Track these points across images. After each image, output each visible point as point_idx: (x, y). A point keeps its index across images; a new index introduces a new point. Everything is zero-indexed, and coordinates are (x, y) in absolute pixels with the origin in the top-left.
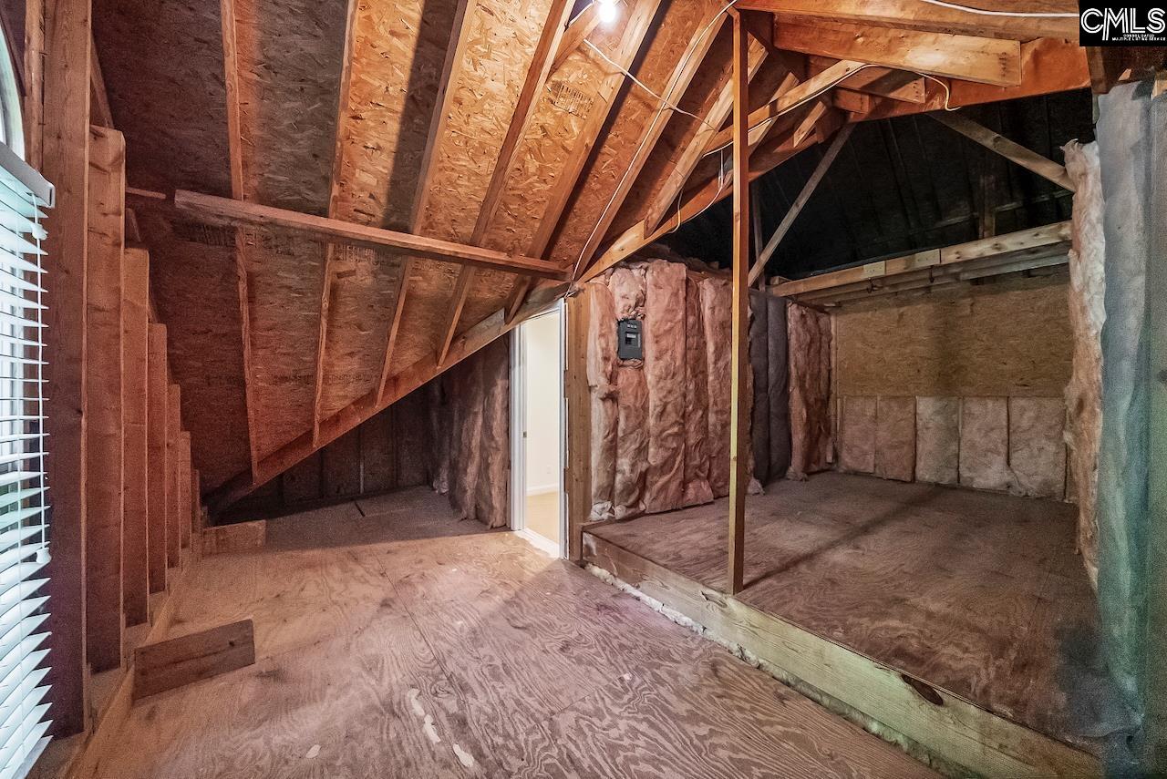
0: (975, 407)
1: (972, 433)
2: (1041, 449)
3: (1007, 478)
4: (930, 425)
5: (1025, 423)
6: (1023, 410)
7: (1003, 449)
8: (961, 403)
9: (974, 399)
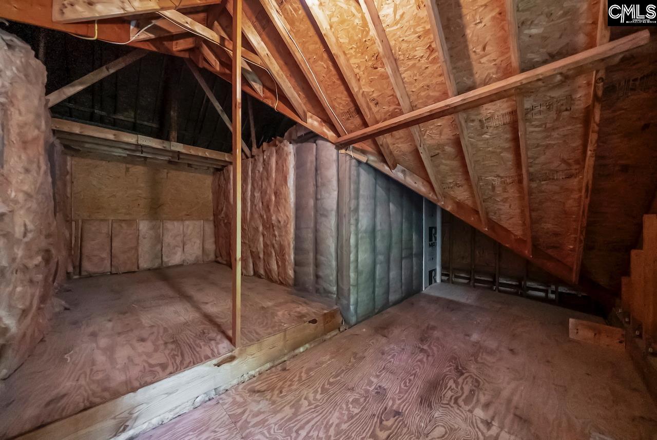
0: (169, 225)
1: (168, 239)
2: (195, 243)
3: (184, 258)
4: (146, 236)
5: (189, 232)
6: (188, 226)
7: (181, 245)
8: (161, 223)
9: (168, 221)
